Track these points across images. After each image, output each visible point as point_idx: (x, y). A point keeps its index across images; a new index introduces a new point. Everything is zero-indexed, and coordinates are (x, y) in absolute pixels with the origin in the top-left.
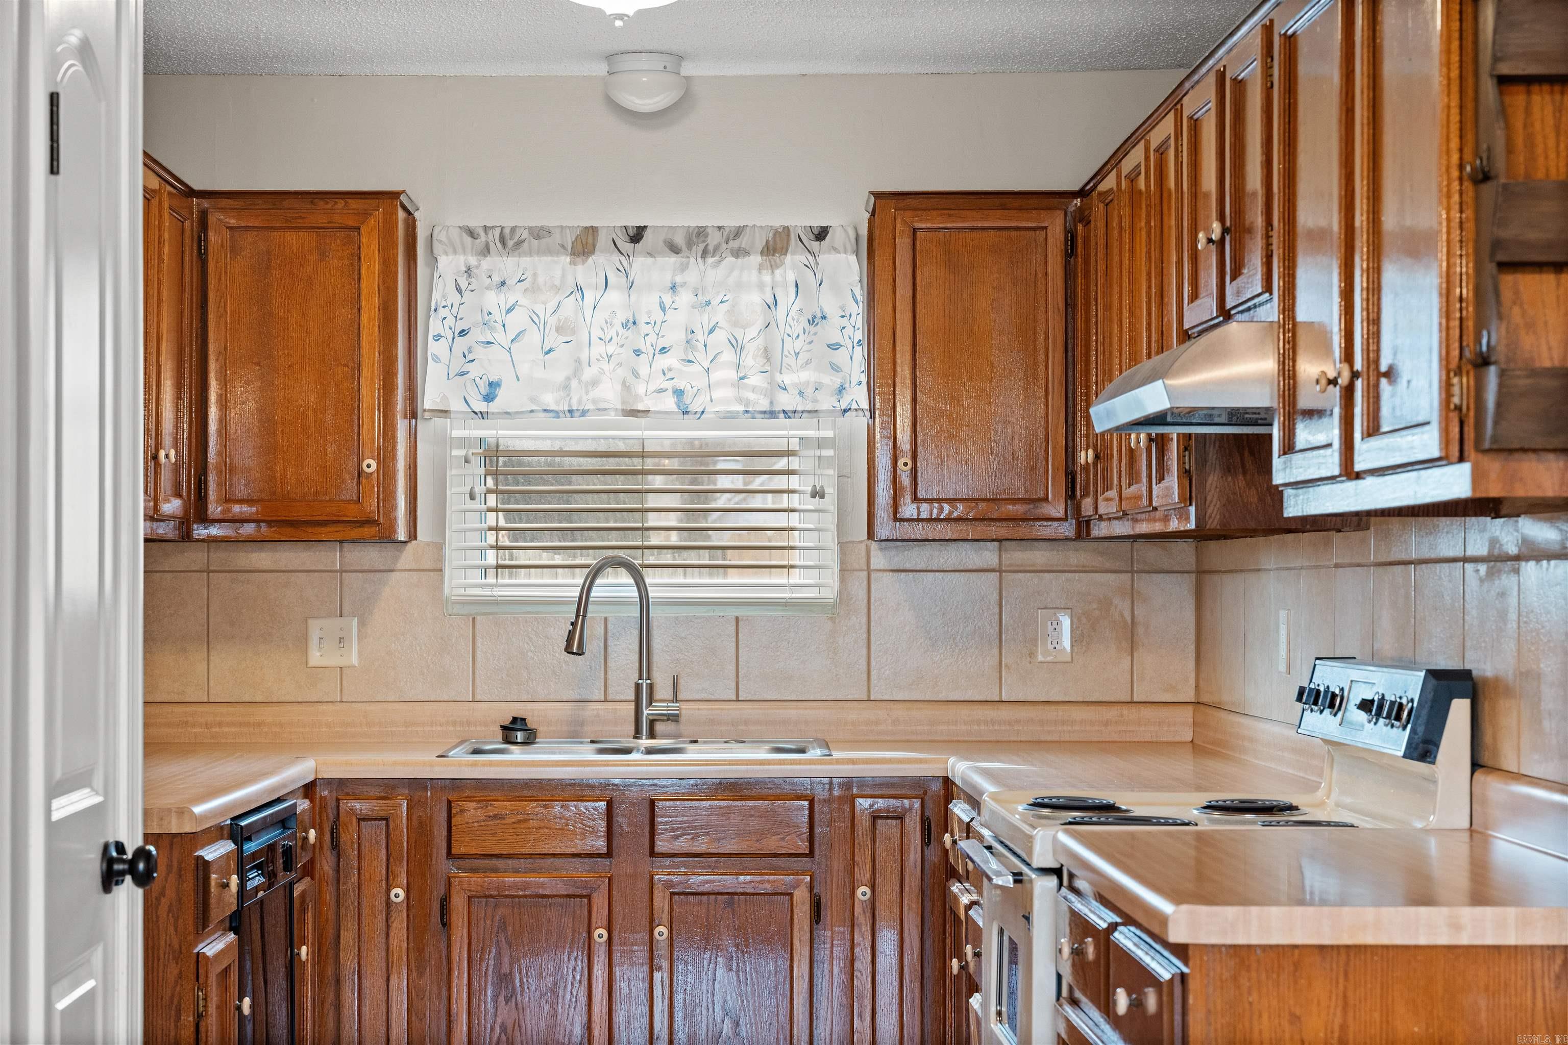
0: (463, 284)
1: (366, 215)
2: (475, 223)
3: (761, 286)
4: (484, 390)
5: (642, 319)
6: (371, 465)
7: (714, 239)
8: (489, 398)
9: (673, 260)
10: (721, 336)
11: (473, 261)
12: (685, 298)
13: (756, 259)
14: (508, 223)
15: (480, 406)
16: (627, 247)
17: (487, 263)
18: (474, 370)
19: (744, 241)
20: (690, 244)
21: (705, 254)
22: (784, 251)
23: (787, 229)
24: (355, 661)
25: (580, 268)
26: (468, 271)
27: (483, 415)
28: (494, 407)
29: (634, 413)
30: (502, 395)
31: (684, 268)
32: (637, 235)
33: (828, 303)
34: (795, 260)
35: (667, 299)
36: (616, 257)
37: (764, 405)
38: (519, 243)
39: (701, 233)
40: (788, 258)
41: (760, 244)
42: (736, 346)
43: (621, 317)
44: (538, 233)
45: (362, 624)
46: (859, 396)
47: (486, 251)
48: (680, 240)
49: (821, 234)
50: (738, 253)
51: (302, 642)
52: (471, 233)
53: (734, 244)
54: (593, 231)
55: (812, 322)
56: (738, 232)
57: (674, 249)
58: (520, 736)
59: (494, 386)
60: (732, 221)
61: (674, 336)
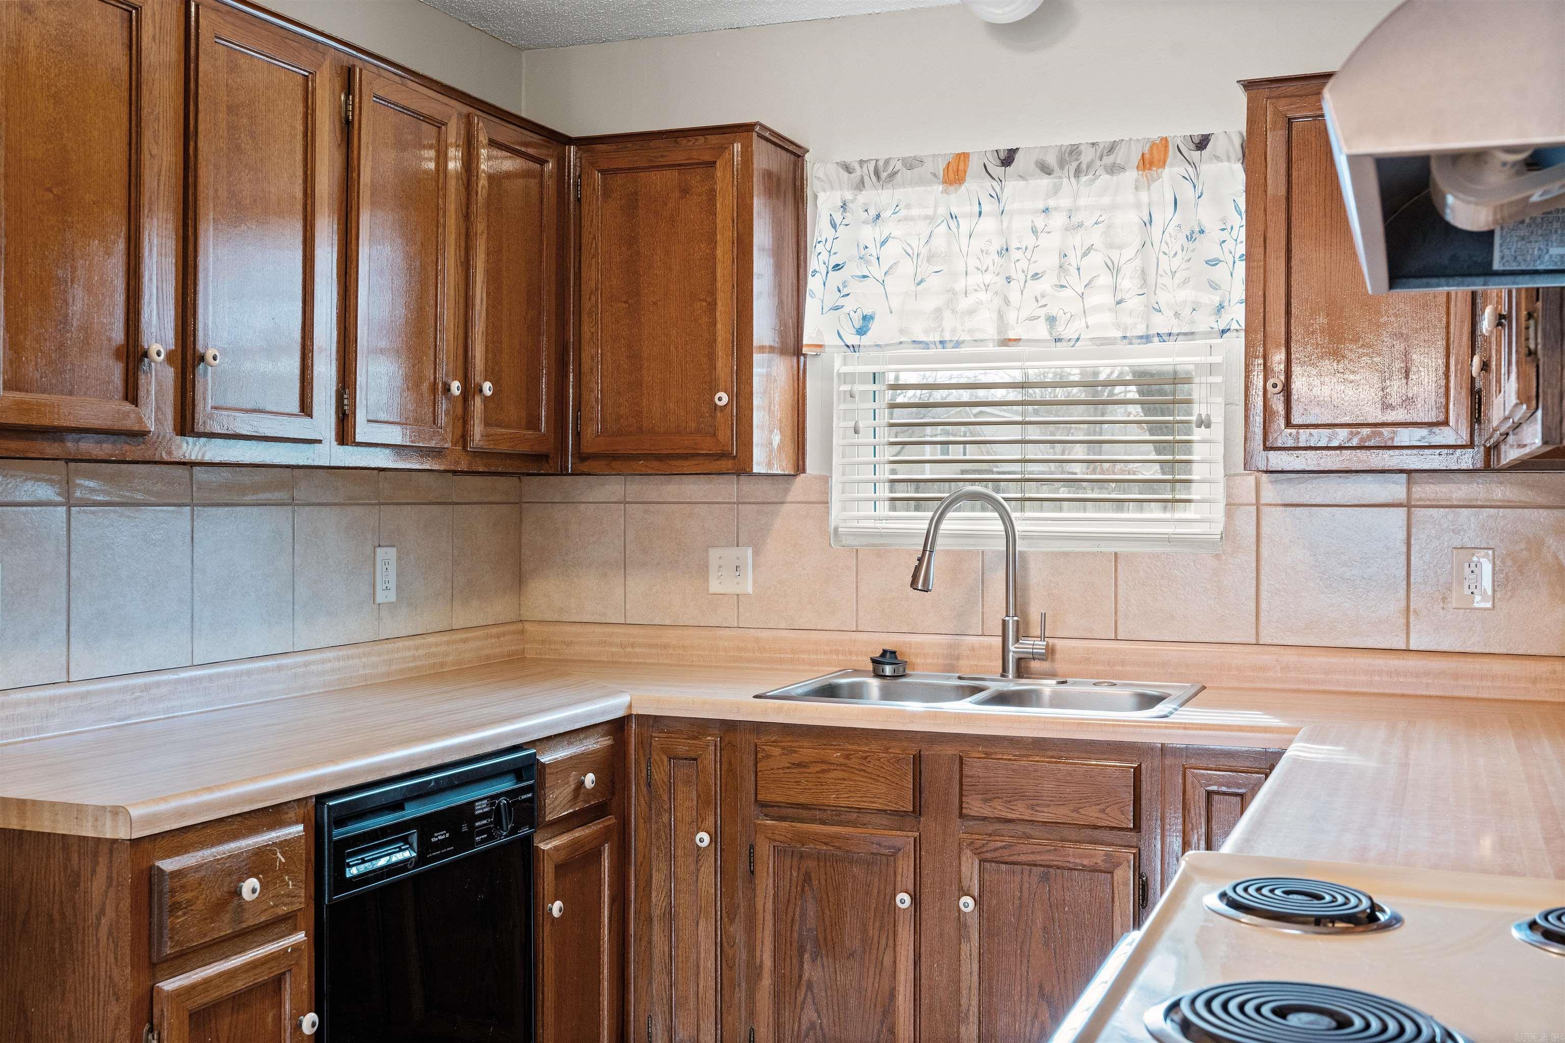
0: (838, 219)
1: (722, 149)
2: (852, 158)
3: (1138, 206)
4: (858, 323)
5: (1014, 244)
6: (722, 398)
7: (1087, 156)
8: (861, 332)
9: (1045, 182)
10: (1096, 259)
11: (848, 195)
12: (1058, 220)
13: (1131, 175)
14: (882, 157)
15: (852, 339)
16: (997, 171)
17: (863, 197)
18: (849, 304)
19: (1119, 157)
20: (1062, 163)
21: (1078, 173)
22: (1163, 164)
23: (1165, 140)
24: (750, 590)
25: (953, 197)
26: (844, 206)
27: (854, 348)
28: (865, 340)
29: (1006, 342)
30: (875, 327)
31: (1056, 190)
32: (1008, 159)
33: (1207, 215)
34: (1174, 170)
35: (1040, 222)
36: (988, 183)
37: (1141, 330)
38: (893, 175)
39: (1074, 151)
40: (1167, 172)
41: (1136, 158)
42: (1113, 268)
43: (997, 245)
44: (911, 164)
45: (756, 553)
46: (1237, 314)
47: (860, 185)
48: (1051, 160)
49: (1202, 143)
50: (1113, 169)
51: (703, 570)
52: (848, 169)
53: (1109, 160)
54: (963, 157)
55: (1190, 238)
56: (1112, 148)
57: (1046, 170)
58: (888, 670)
59: (867, 319)
60: (1105, 137)
61: (1047, 261)
